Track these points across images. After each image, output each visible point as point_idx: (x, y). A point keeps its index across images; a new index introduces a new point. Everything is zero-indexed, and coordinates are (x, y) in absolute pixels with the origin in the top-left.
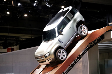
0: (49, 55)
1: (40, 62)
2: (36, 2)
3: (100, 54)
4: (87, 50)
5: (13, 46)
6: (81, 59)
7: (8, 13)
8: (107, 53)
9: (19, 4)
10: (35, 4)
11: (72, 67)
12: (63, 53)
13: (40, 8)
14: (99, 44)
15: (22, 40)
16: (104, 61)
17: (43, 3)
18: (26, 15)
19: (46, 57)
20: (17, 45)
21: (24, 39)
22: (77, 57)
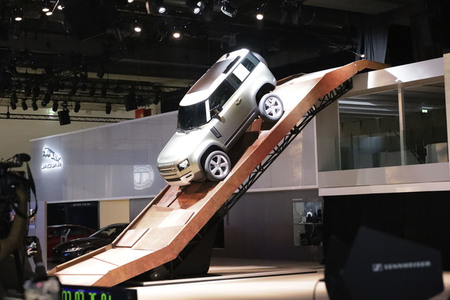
0: (188, 165)
1: (169, 180)
2: (199, 4)
3: (342, 125)
4: (312, 113)
5: (149, 104)
6: (300, 136)
7: (138, 30)
8: (358, 123)
9: (162, 10)
10: (197, 11)
11: (279, 152)
12: (222, 161)
13: (208, 19)
14: (340, 102)
15: (167, 91)
16: (352, 140)
17: (215, 8)
18: (177, 35)
19: (181, 169)
20: (156, 103)
21: (172, 89)
22: (291, 131)
